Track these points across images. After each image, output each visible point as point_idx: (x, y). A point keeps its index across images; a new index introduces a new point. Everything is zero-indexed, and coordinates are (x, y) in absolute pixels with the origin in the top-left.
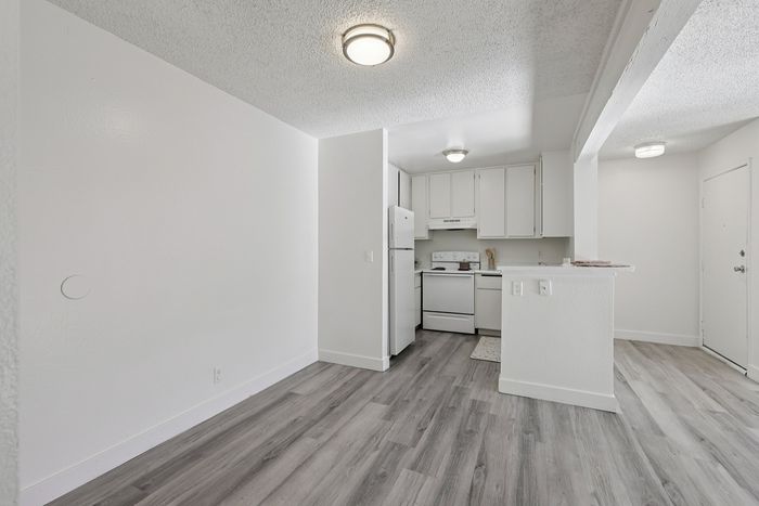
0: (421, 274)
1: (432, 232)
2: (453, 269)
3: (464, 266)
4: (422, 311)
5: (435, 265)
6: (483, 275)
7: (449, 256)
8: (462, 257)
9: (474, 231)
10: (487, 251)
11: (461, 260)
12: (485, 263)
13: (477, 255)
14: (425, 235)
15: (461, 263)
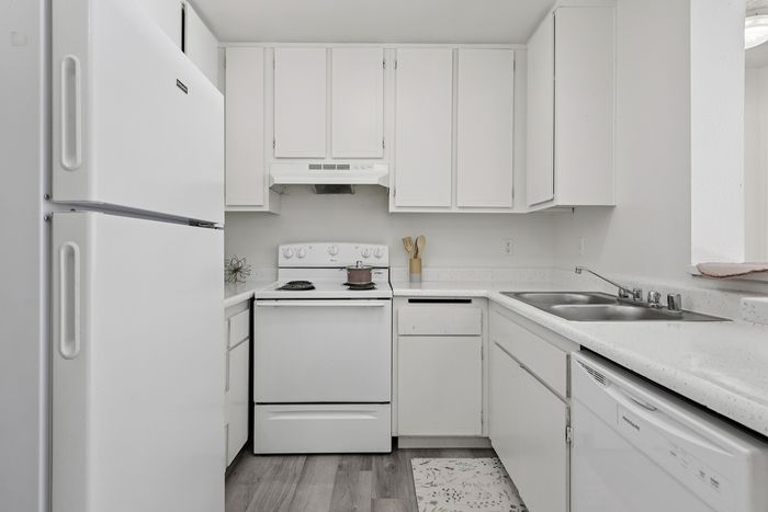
0: (252, 300)
1: (280, 191)
2: (330, 285)
3: (359, 280)
4: (251, 404)
5: (286, 277)
6: (411, 301)
7: (319, 253)
8: (351, 255)
9: (381, 192)
10: (406, 241)
11: (351, 263)
12: (400, 271)
13: (384, 250)
14: (260, 200)
15: (352, 272)
